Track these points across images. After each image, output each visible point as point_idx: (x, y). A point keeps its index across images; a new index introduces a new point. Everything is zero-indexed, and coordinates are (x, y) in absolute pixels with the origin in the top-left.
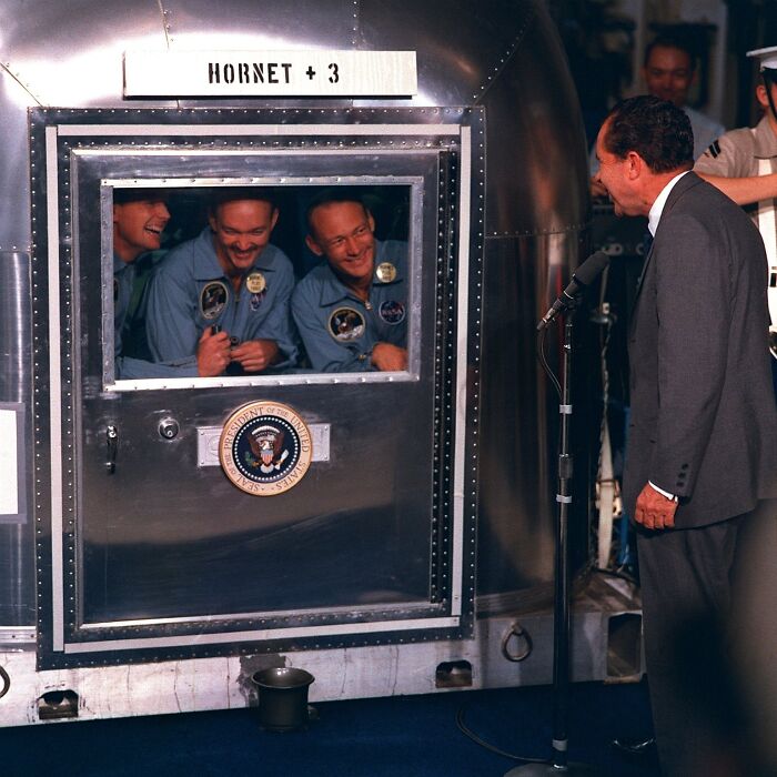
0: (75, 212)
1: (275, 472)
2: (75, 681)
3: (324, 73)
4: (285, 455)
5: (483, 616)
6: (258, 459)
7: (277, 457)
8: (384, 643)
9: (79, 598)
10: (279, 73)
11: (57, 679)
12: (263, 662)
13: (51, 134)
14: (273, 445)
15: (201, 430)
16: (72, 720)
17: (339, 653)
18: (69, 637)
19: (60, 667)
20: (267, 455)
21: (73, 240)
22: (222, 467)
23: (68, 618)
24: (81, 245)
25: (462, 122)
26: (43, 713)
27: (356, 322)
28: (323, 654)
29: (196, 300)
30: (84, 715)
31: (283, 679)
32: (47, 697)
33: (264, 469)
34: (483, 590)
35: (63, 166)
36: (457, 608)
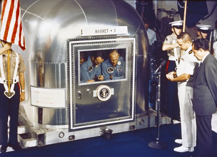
0: (74, 56)
1: (106, 97)
2: (74, 134)
3: (113, 31)
4: (107, 94)
5: (137, 118)
6: (103, 95)
7: (106, 94)
8: (122, 123)
9: (75, 120)
10: (106, 31)
11: (72, 134)
12: (103, 128)
13: (70, 43)
14: (105, 92)
15: (94, 91)
16: (74, 140)
17: (115, 126)
18: (73, 126)
19: (72, 131)
20: (104, 94)
21: (74, 60)
22: (97, 97)
23: (73, 123)
24: (75, 61)
25: (134, 37)
26: (69, 139)
27: (112, 70)
28: (112, 126)
29: (88, 69)
30: (75, 139)
31: (107, 131)
32: (70, 137)
33: (104, 97)
34: (137, 113)
35: (72, 48)
36: (133, 117)
